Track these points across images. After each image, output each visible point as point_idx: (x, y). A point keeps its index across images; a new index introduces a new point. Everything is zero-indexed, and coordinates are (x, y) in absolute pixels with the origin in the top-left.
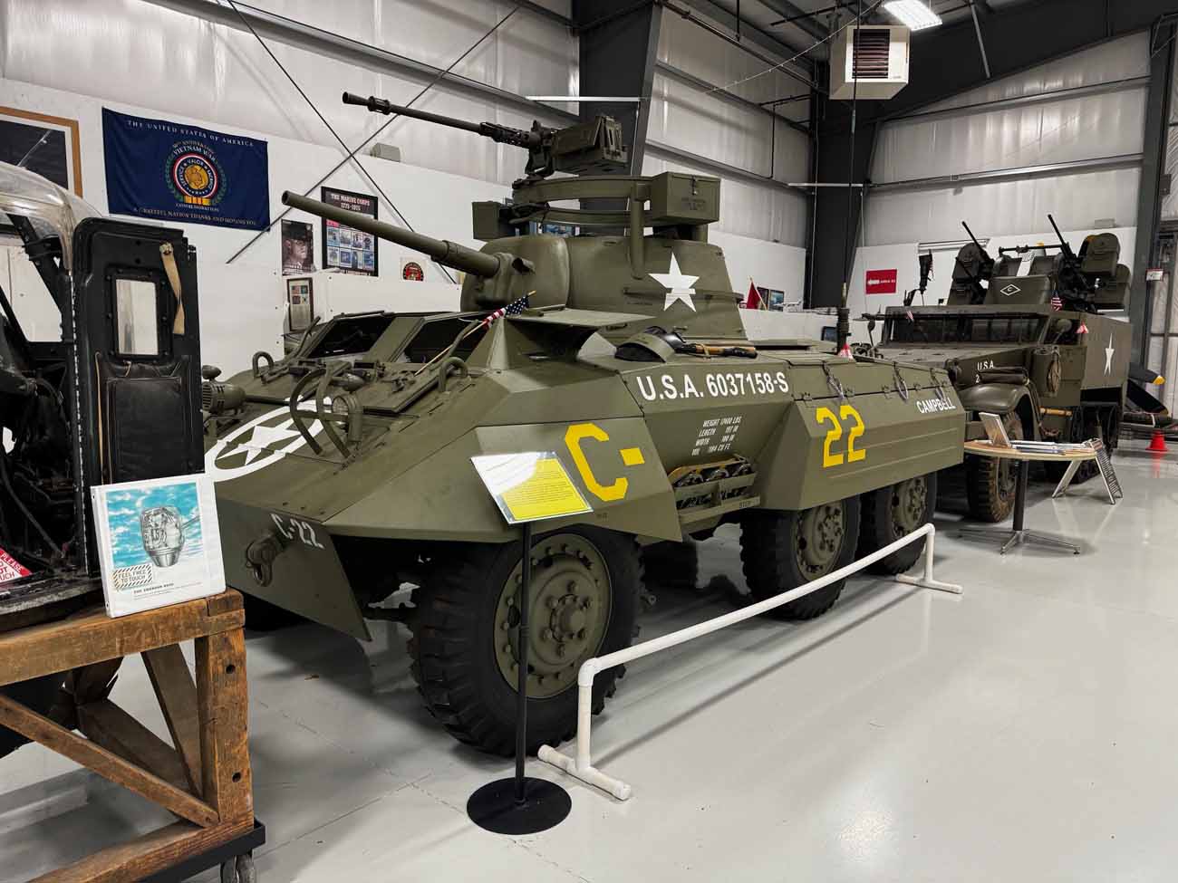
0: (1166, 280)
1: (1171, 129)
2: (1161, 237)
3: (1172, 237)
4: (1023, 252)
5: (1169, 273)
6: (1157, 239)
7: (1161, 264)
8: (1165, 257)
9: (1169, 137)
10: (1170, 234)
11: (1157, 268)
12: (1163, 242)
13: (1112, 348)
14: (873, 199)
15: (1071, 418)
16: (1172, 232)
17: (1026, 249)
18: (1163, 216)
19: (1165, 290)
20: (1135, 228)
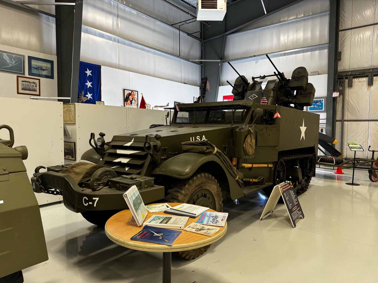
0: (341, 97)
1: (340, 32)
2: (338, 79)
3: (343, 78)
4: (262, 79)
5: (342, 94)
6: (336, 80)
7: (339, 90)
8: (340, 87)
9: (340, 36)
10: (342, 77)
11: (337, 91)
12: (339, 80)
13: (305, 126)
15: (273, 169)
16: (342, 76)
17: (264, 77)
18: (339, 69)
19: (341, 101)
20: (327, 75)
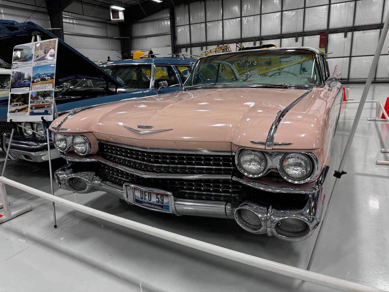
14: (133, 40)
20: (171, 47)
